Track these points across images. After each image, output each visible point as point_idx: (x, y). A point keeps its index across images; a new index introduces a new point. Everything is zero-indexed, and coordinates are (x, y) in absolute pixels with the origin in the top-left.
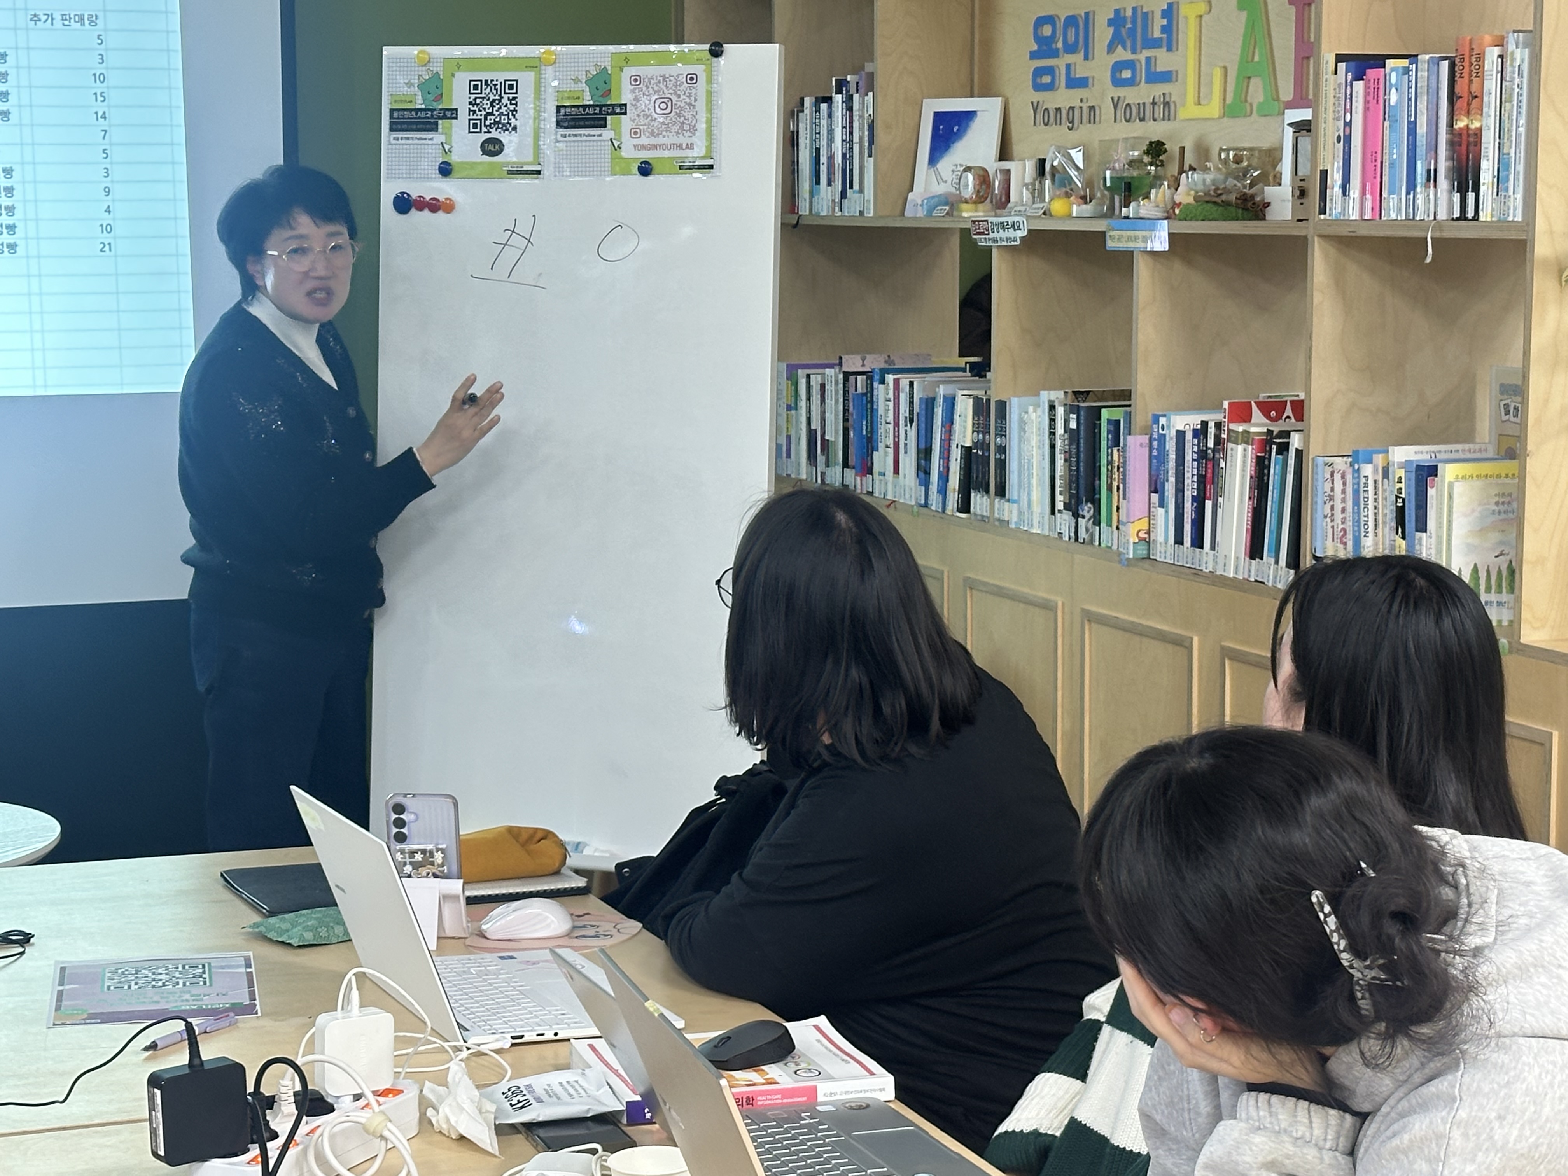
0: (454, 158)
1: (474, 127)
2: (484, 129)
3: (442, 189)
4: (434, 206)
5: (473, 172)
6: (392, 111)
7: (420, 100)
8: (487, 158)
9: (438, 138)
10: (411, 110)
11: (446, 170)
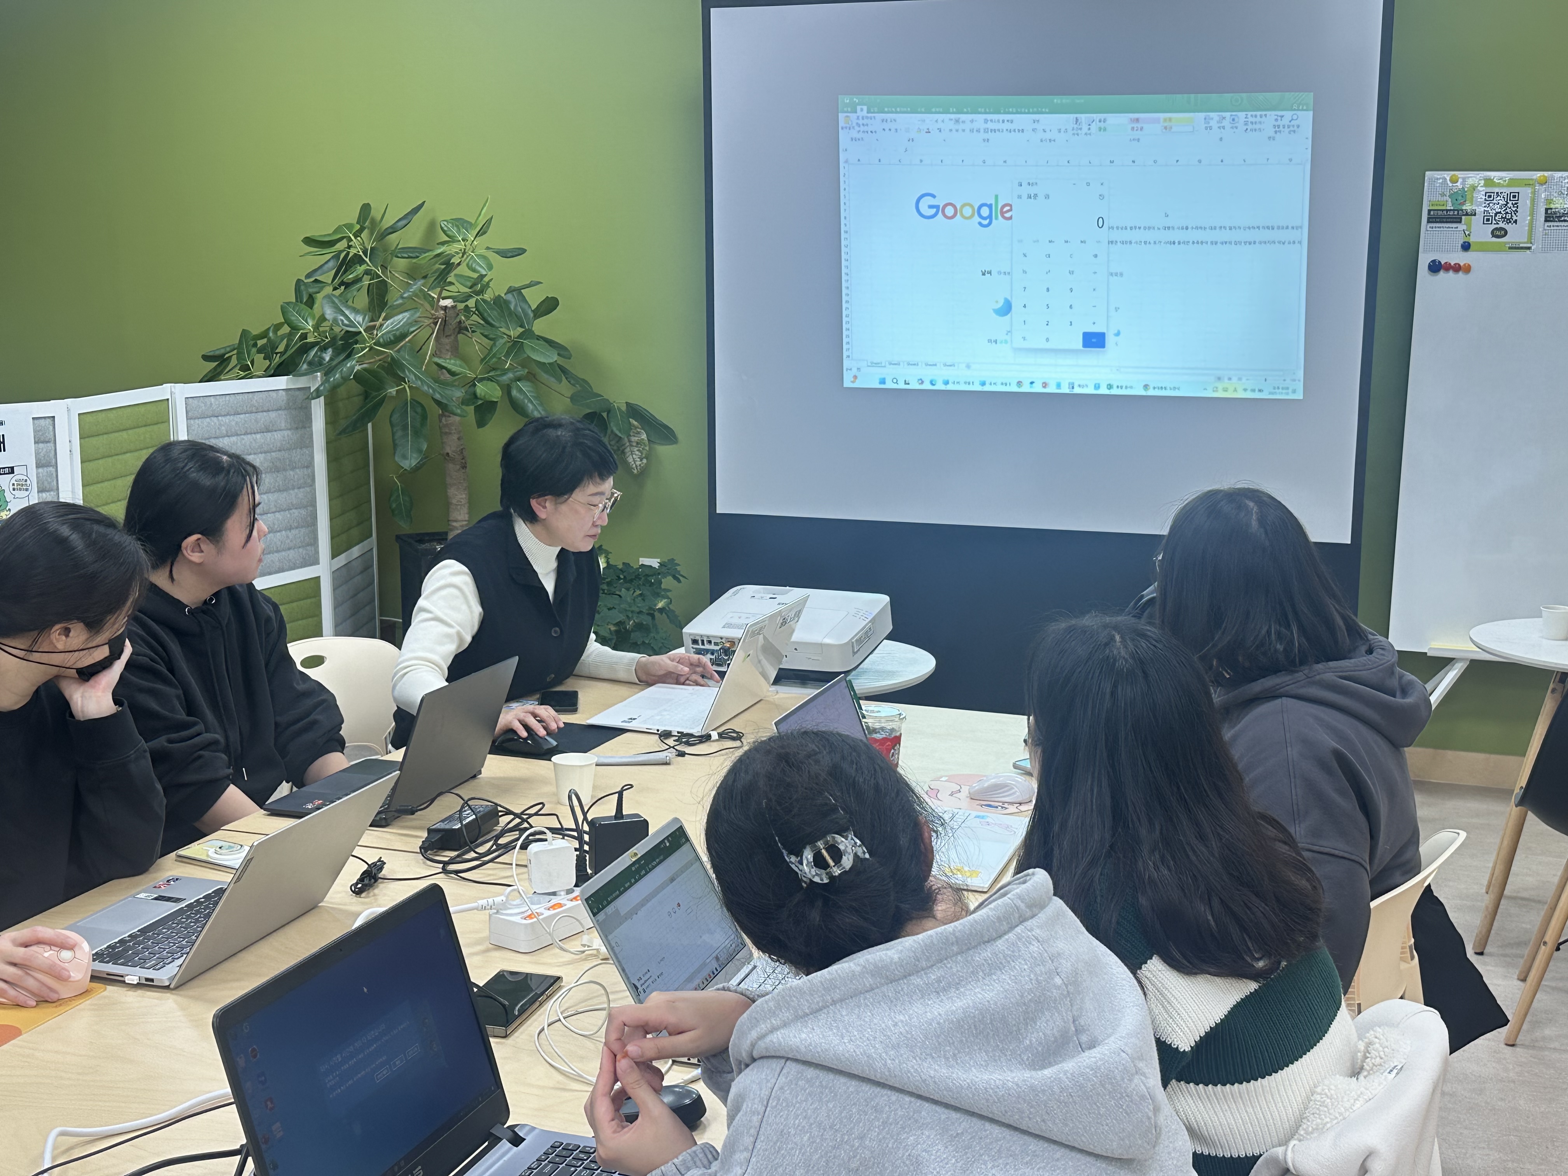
0: (1472, 240)
1: (1487, 220)
2: (1494, 222)
3: (1461, 258)
4: (1457, 268)
5: (1484, 248)
6: (1429, 211)
7: (1450, 204)
8: (1494, 239)
9: (1461, 227)
10: (1443, 210)
11: (1466, 247)
